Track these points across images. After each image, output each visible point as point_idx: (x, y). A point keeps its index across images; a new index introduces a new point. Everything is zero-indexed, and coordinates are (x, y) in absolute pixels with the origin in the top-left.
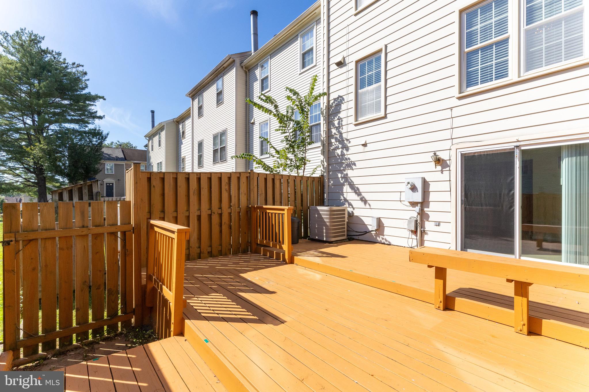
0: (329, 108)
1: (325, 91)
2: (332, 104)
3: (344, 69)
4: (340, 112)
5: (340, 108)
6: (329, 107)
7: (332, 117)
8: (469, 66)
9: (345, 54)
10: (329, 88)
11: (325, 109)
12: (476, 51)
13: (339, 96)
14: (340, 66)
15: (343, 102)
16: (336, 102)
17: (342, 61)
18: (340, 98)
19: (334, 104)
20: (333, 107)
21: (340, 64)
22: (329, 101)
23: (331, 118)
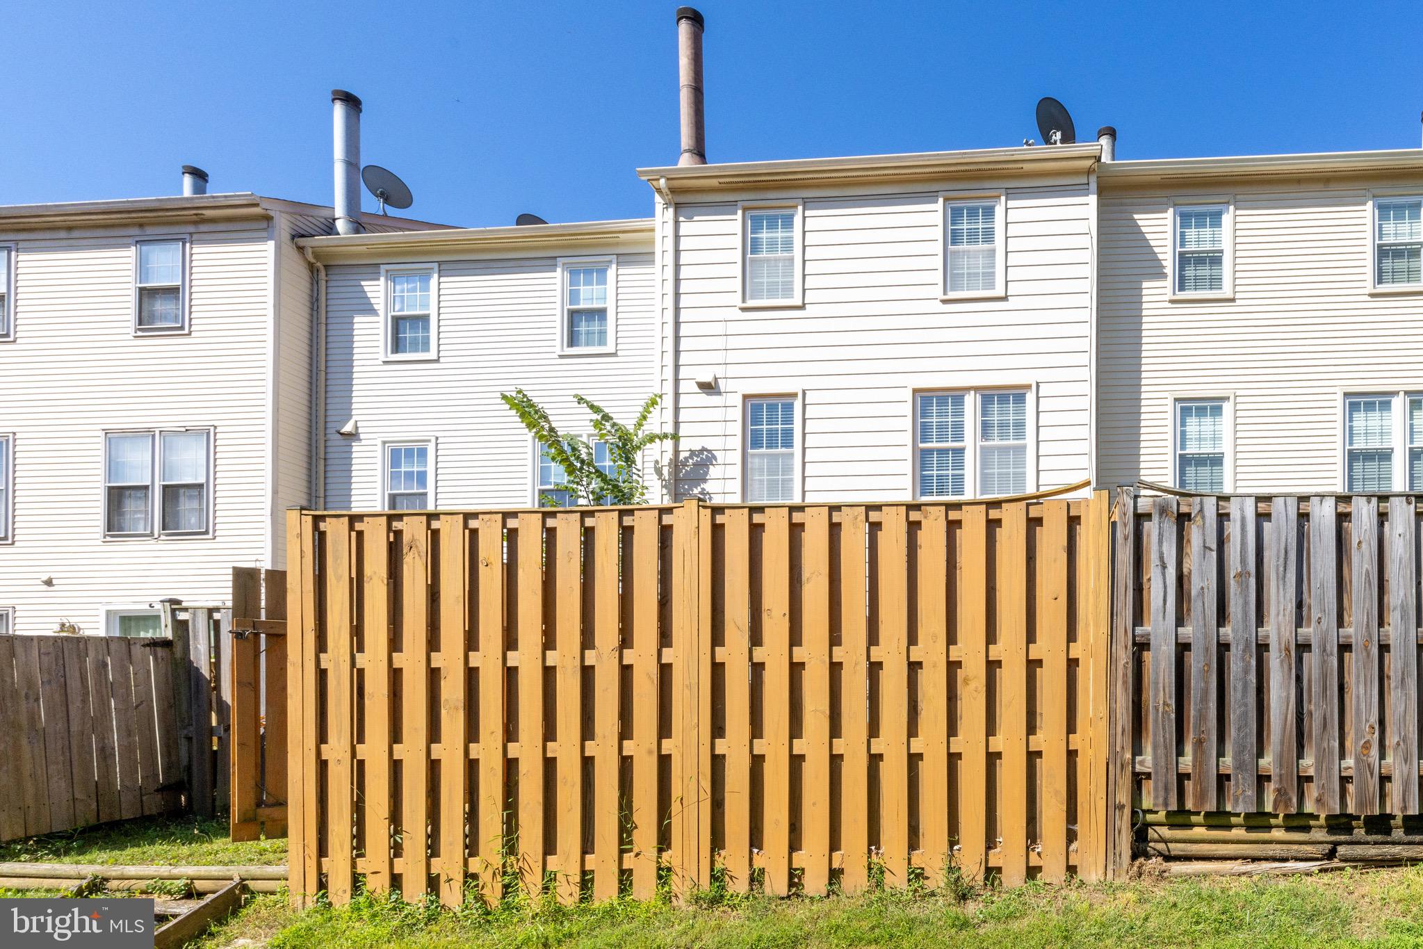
0: (676, 466)
1: (669, 429)
2: (686, 459)
3: (715, 400)
4: (705, 480)
5: (707, 473)
6: (676, 464)
7: (686, 487)
8: (923, 468)
9: (720, 371)
10: (677, 424)
11: (669, 465)
12: (930, 451)
13: (703, 449)
14: (706, 391)
15: (714, 462)
16: (695, 458)
17: (713, 384)
18: (705, 453)
19: (691, 461)
20: (687, 466)
21: (708, 388)
22: (677, 452)
23: (684, 488)
